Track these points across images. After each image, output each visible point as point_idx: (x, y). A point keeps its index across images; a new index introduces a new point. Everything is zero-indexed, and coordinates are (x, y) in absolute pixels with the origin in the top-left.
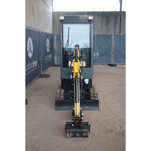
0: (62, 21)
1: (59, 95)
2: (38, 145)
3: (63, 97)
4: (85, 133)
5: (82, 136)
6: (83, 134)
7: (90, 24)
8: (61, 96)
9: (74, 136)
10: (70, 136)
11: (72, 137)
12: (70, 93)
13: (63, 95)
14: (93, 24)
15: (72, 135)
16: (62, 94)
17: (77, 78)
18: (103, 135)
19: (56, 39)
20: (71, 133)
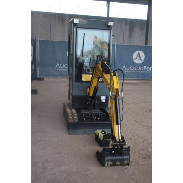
0: (76, 25)
1: (71, 116)
2: (72, 178)
3: (77, 118)
4: (126, 160)
5: (122, 164)
6: (124, 162)
7: (109, 31)
8: (75, 117)
9: (114, 165)
10: (109, 165)
11: (111, 165)
12: (83, 113)
13: (77, 116)
14: (112, 30)
15: (111, 164)
16: (75, 115)
17: (117, 95)
18: (141, 161)
19: (38, 46)
20: (111, 162)
